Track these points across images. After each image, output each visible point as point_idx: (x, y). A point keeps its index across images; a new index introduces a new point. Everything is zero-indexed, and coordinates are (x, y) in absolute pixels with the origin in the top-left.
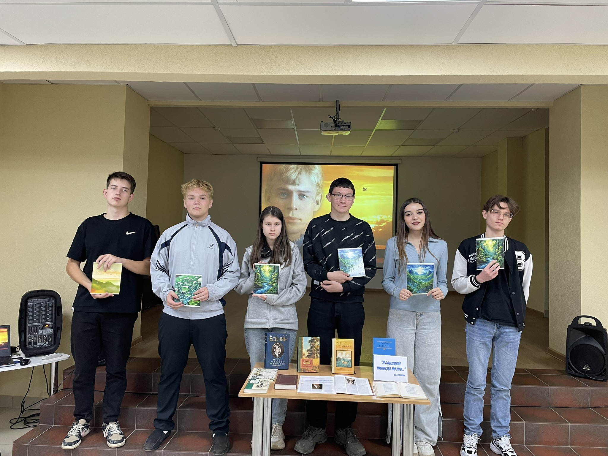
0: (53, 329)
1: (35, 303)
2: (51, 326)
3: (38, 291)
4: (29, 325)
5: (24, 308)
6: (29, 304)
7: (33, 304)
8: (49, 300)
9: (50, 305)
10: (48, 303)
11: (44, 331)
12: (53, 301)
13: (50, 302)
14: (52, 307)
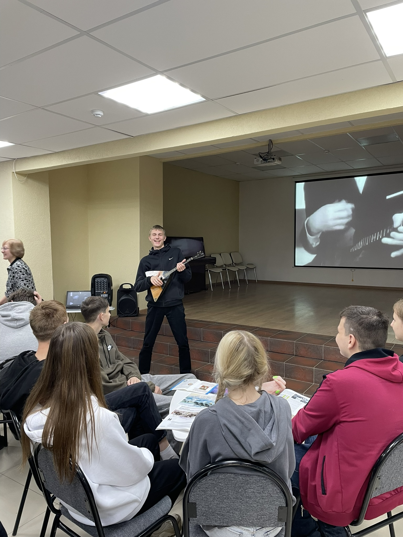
0: (107, 295)
1: (99, 281)
2: (106, 293)
3: (99, 274)
4: (96, 291)
5: (93, 282)
6: (96, 281)
7: (98, 281)
8: (105, 279)
9: (105, 282)
10: (104, 280)
11: (103, 295)
12: (107, 280)
13: (105, 280)
14: (106, 282)
